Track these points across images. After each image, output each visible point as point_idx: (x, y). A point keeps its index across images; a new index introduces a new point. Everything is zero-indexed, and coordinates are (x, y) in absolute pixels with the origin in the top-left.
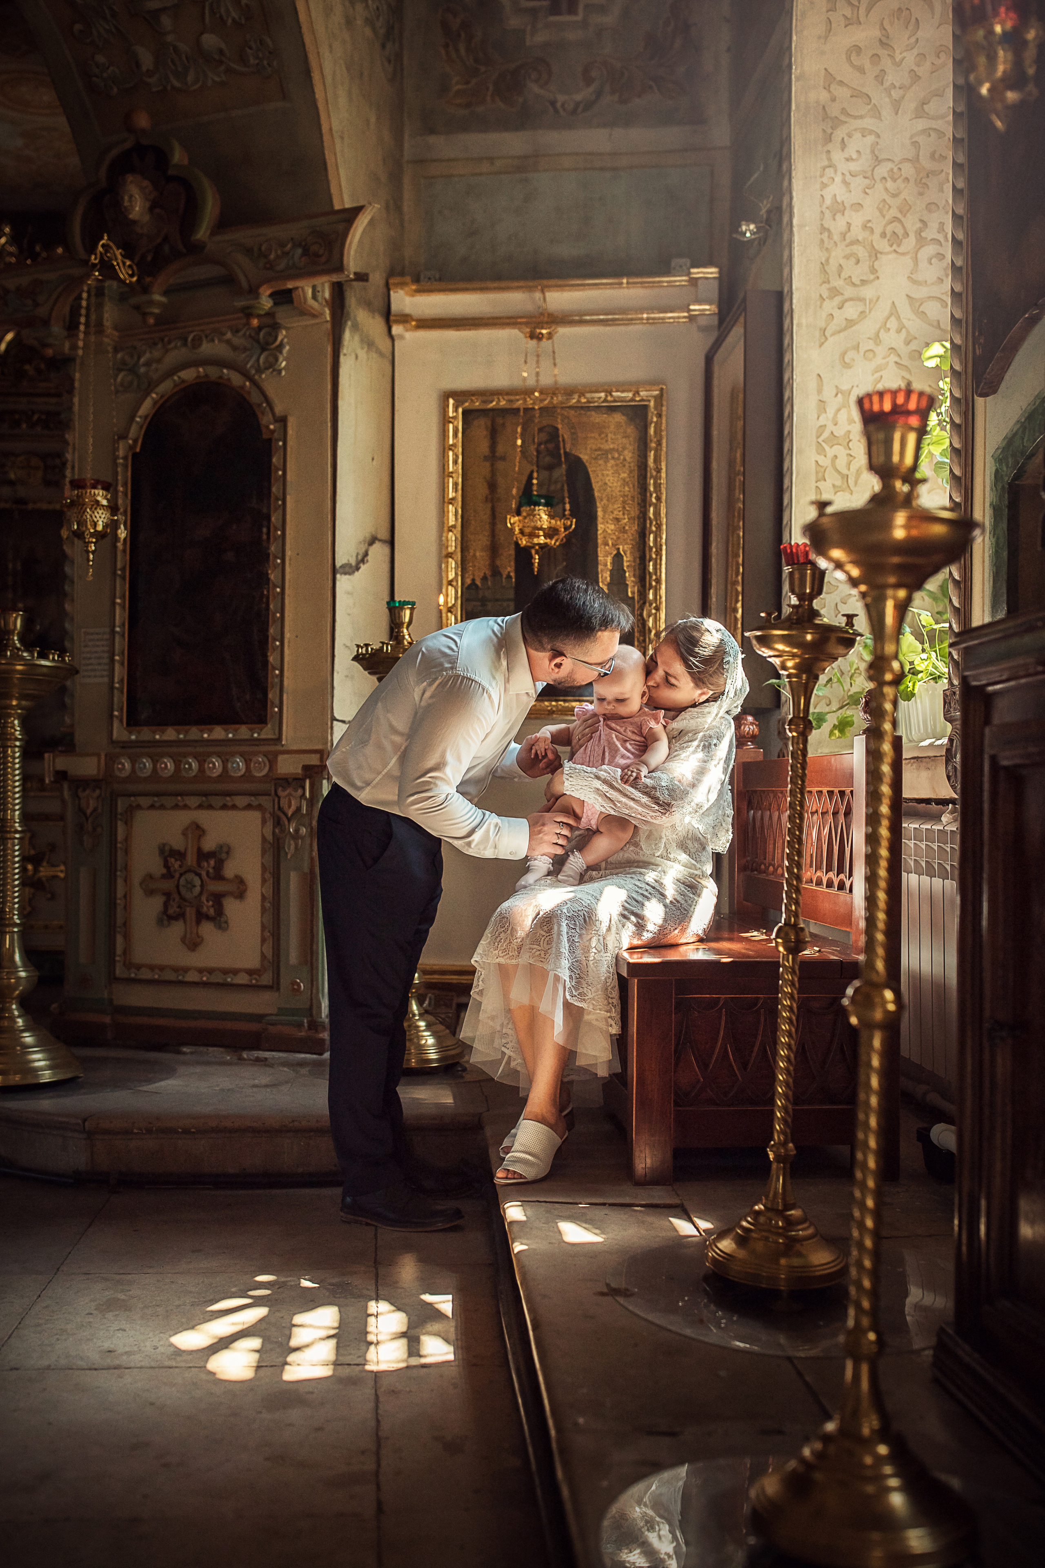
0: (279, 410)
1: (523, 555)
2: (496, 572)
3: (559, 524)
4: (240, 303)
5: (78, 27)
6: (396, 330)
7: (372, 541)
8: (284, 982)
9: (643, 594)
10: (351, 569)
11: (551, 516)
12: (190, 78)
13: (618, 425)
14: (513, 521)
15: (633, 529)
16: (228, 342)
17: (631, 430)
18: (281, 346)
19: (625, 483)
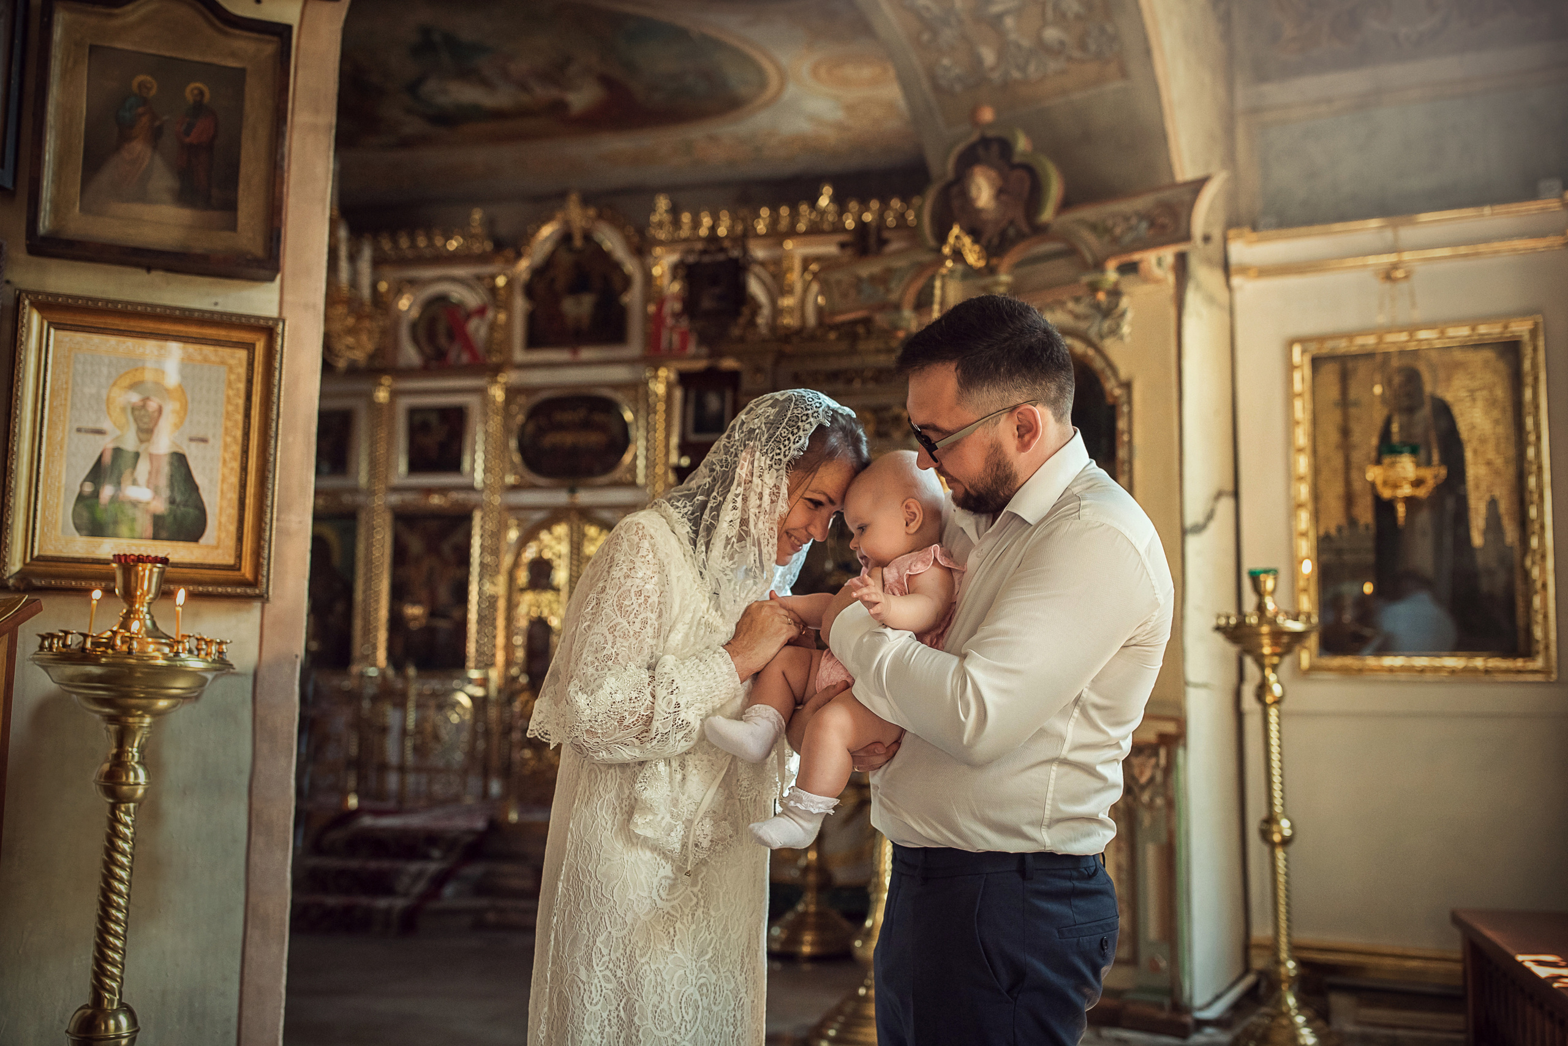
0: (1123, 374)
1: (1384, 508)
2: (1352, 522)
3: (1428, 474)
4: (1086, 279)
5: (926, 37)
6: (1236, 281)
7: (1219, 495)
8: (1144, 957)
9: (1524, 540)
10: (1199, 529)
11: (1418, 465)
12: (1032, 68)
13: (1486, 362)
14: (1374, 473)
15: (1510, 472)
16: (1071, 312)
17: (1501, 366)
18: (1122, 315)
19: (1496, 422)
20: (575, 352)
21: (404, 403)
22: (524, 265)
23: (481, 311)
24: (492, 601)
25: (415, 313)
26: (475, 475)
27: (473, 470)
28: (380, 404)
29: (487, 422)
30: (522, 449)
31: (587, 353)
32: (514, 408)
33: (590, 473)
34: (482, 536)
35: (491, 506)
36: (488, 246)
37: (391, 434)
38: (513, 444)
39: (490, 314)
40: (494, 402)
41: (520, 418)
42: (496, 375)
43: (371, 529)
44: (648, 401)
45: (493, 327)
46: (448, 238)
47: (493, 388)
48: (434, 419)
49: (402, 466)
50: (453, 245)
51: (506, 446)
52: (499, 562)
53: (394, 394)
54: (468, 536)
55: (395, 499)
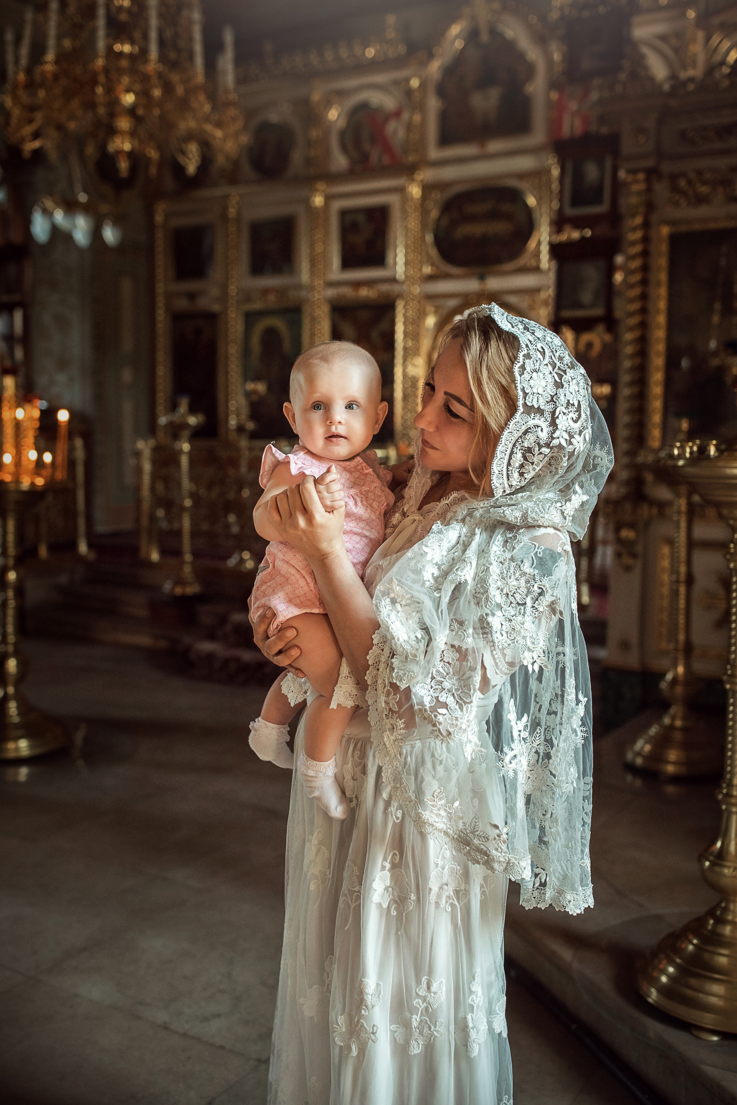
20: (482, 144)
21: (337, 205)
22: (435, 67)
23: (397, 114)
24: (414, 381)
25: (342, 123)
26: (398, 268)
27: (395, 263)
28: (316, 208)
29: (406, 219)
30: (438, 242)
31: (495, 146)
32: (430, 204)
33: (498, 260)
34: (404, 323)
35: (412, 296)
36: (402, 49)
37: (327, 234)
38: (429, 238)
39: (406, 116)
40: (412, 198)
41: (434, 214)
42: (413, 174)
43: (314, 320)
44: (550, 188)
45: (409, 127)
46: (367, 46)
47: (410, 187)
48: (361, 218)
49: (336, 261)
50: (370, 52)
51: (423, 238)
52: (419, 345)
53: (328, 198)
54: (393, 324)
55: (331, 293)
